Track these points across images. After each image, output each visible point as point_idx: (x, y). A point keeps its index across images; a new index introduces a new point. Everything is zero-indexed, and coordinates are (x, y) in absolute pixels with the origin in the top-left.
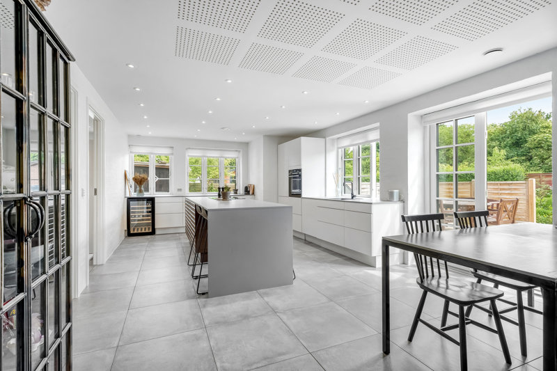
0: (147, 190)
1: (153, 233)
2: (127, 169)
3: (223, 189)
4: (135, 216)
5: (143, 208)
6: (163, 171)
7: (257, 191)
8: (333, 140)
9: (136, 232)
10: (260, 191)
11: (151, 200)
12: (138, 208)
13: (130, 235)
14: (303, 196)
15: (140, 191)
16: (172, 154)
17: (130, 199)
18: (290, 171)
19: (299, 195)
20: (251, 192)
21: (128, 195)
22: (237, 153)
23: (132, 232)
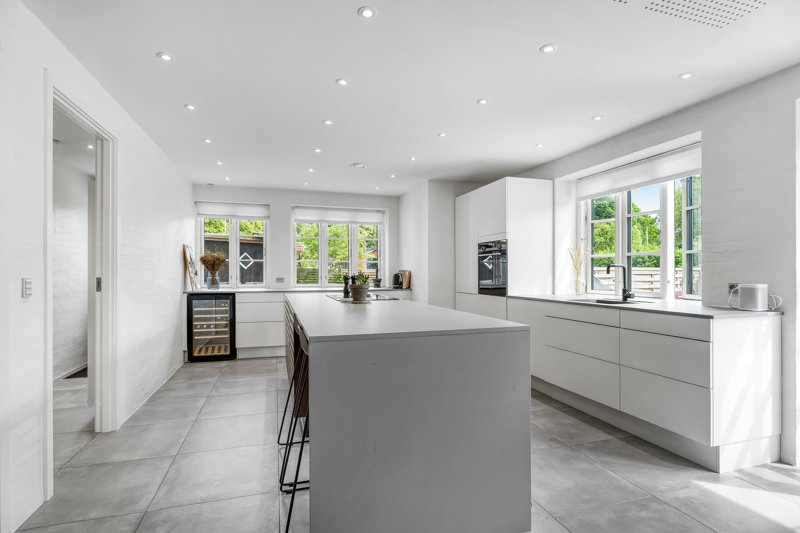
0: (225, 278)
1: (232, 355)
2: (189, 244)
3: (353, 278)
4: (201, 327)
5: (215, 312)
7: (415, 282)
8: (568, 182)
9: (203, 354)
10: (421, 284)
12: (207, 313)
13: (192, 359)
14: (510, 293)
15: (214, 283)
16: (269, 217)
17: (192, 297)
18: (480, 246)
19: (501, 291)
21: (190, 290)
22: (379, 215)
23: (196, 354)
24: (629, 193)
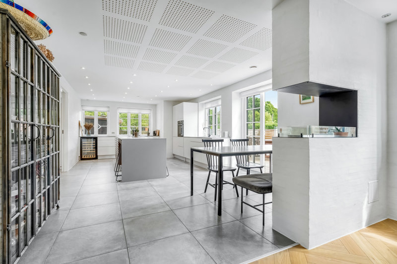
0: (93, 133)
1: (96, 158)
2: (81, 120)
4: (85, 148)
5: (90, 143)
6: (103, 121)
7: (160, 134)
8: (203, 104)
9: (85, 157)
10: (162, 134)
11: (96, 139)
12: (87, 143)
13: (82, 159)
14: (184, 136)
15: (89, 134)
16: (109, 111)
17: (82, 138)
18: (178, 122)
20: (157, 134)
21: (81, 136)
22: (150, 111)
23: (83, 157)
24: (216, 108)
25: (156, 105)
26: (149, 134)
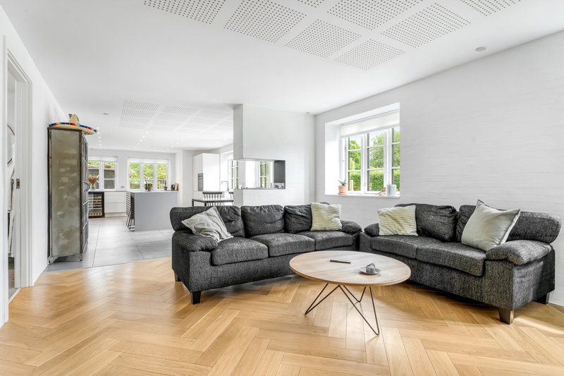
6: (109, 173)
20: (176, 189)
25: (174, 154)
26: (166, 188)
